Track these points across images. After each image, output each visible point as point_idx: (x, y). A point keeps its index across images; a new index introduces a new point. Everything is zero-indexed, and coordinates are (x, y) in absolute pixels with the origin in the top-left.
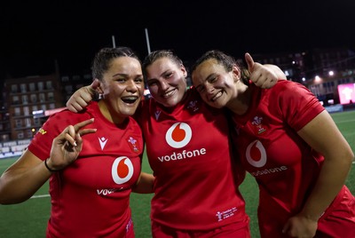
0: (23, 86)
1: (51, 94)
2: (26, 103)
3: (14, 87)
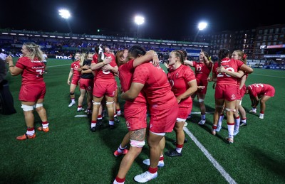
0: (266, 31)
1: (282, 36)
2: (264, 40)
3: (261, 31)
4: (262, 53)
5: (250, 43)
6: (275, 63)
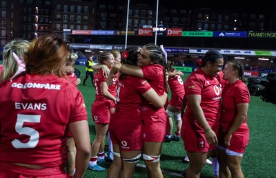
0: (66, 7)
2: (66, 21)
3: (59, 6)
4: (65, 40)
5: (44, 22)
6: (84, 56)
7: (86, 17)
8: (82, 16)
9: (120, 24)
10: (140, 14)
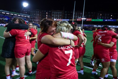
0: (55, 12)
2: (55, 17)
5: (49, 17)
7: (61, 15)
8: (60, 15)
9: (71, 17)
10: (77, 14)
